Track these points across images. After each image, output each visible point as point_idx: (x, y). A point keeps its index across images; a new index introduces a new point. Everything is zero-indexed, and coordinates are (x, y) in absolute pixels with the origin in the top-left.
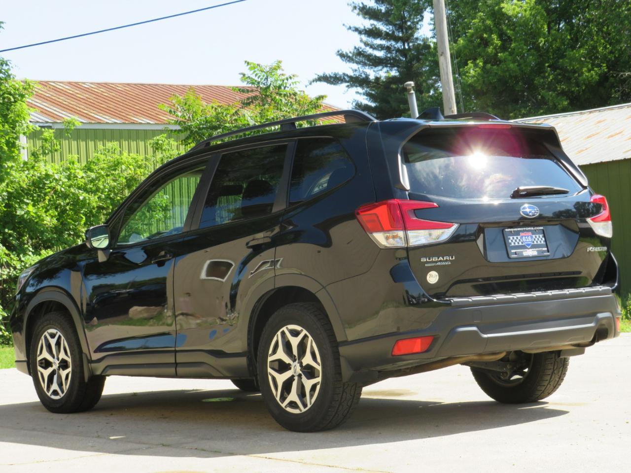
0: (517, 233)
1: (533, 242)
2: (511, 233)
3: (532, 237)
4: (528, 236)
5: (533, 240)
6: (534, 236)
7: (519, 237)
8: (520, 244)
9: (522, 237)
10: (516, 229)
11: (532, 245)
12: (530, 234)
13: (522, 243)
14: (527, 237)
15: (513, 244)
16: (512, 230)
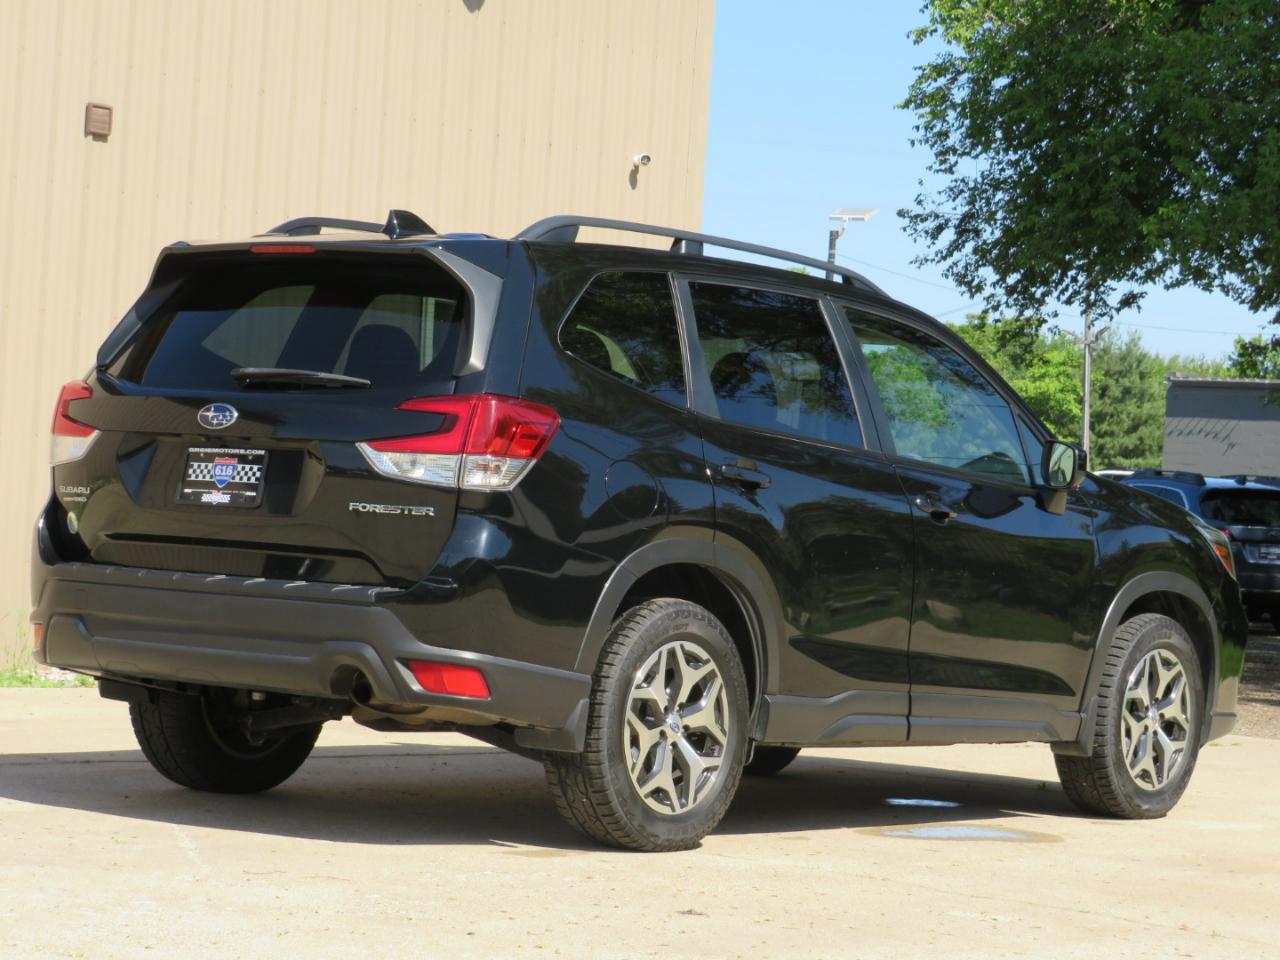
0: (209, 458)
1: (233, 478)
2: (198, 458)
3: (235, 468)
4: (228, 466)
5: (235, 473)
6: (240, 467)
7: (210, 465)
8: (208, 478)
9: (216, 466)
10: (209, 450)
11: (230, 483)
12: (235, 461)
13: (211, 477)
14: (224, 468)
15: (193, 478)
16: (202, 450)
